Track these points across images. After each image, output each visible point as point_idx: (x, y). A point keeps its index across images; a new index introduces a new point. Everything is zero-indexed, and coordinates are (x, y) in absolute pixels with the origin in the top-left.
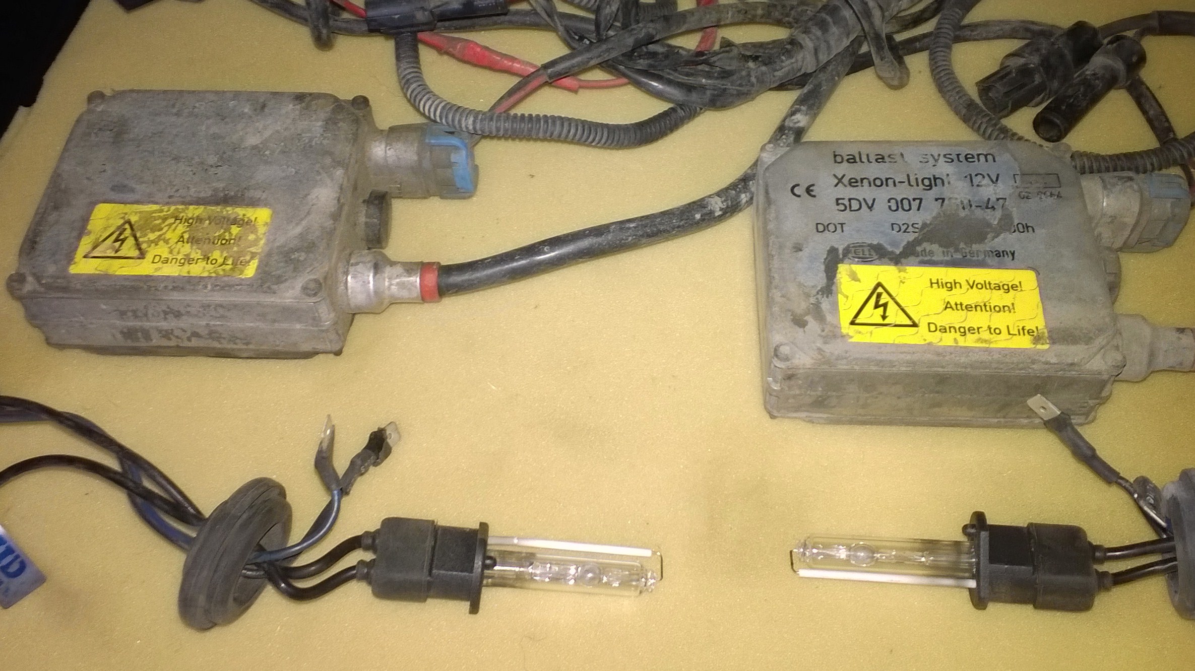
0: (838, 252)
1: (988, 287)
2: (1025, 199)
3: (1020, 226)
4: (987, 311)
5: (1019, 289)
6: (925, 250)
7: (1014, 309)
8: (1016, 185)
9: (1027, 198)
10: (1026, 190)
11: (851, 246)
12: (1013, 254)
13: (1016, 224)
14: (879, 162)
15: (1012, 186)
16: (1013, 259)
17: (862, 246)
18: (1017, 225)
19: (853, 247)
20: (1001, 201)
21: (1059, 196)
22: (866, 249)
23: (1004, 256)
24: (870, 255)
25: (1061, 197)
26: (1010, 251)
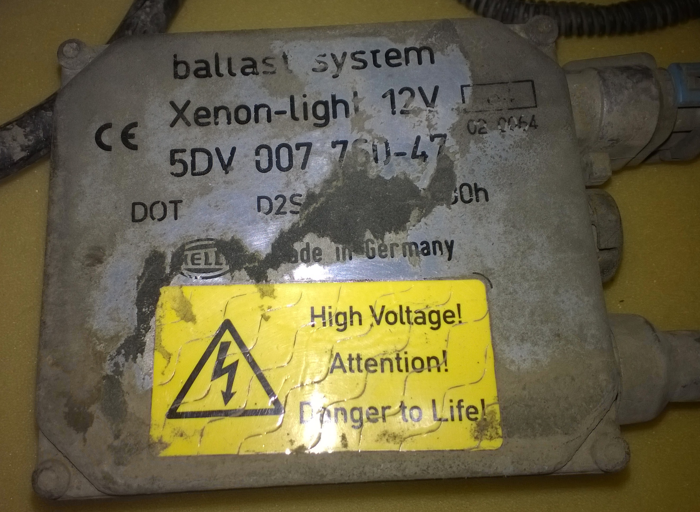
0: (163, 262)
1: (405, 319)
2: (477, 134)
3: (465, 189)
4: (400, 371)
5: (456, 319)
6: (307, 248)
7: (446, 362)
8: (463, 106)
9: (480, 133)
10: (481, 116)
11: (187, 247)
12: (450, 247)
13: (458, 186)
14: (247, 74)
15: (458, 109)
16: (449, 259)
17: (205, 247)
18: (461, 187)
19: (189, 249)
20: (437, 140)
21: (533, 125)
22: (212, 252)
23: (435, 253)
24: (217, 263)
25: (536, 127)
26: (446, 242)
